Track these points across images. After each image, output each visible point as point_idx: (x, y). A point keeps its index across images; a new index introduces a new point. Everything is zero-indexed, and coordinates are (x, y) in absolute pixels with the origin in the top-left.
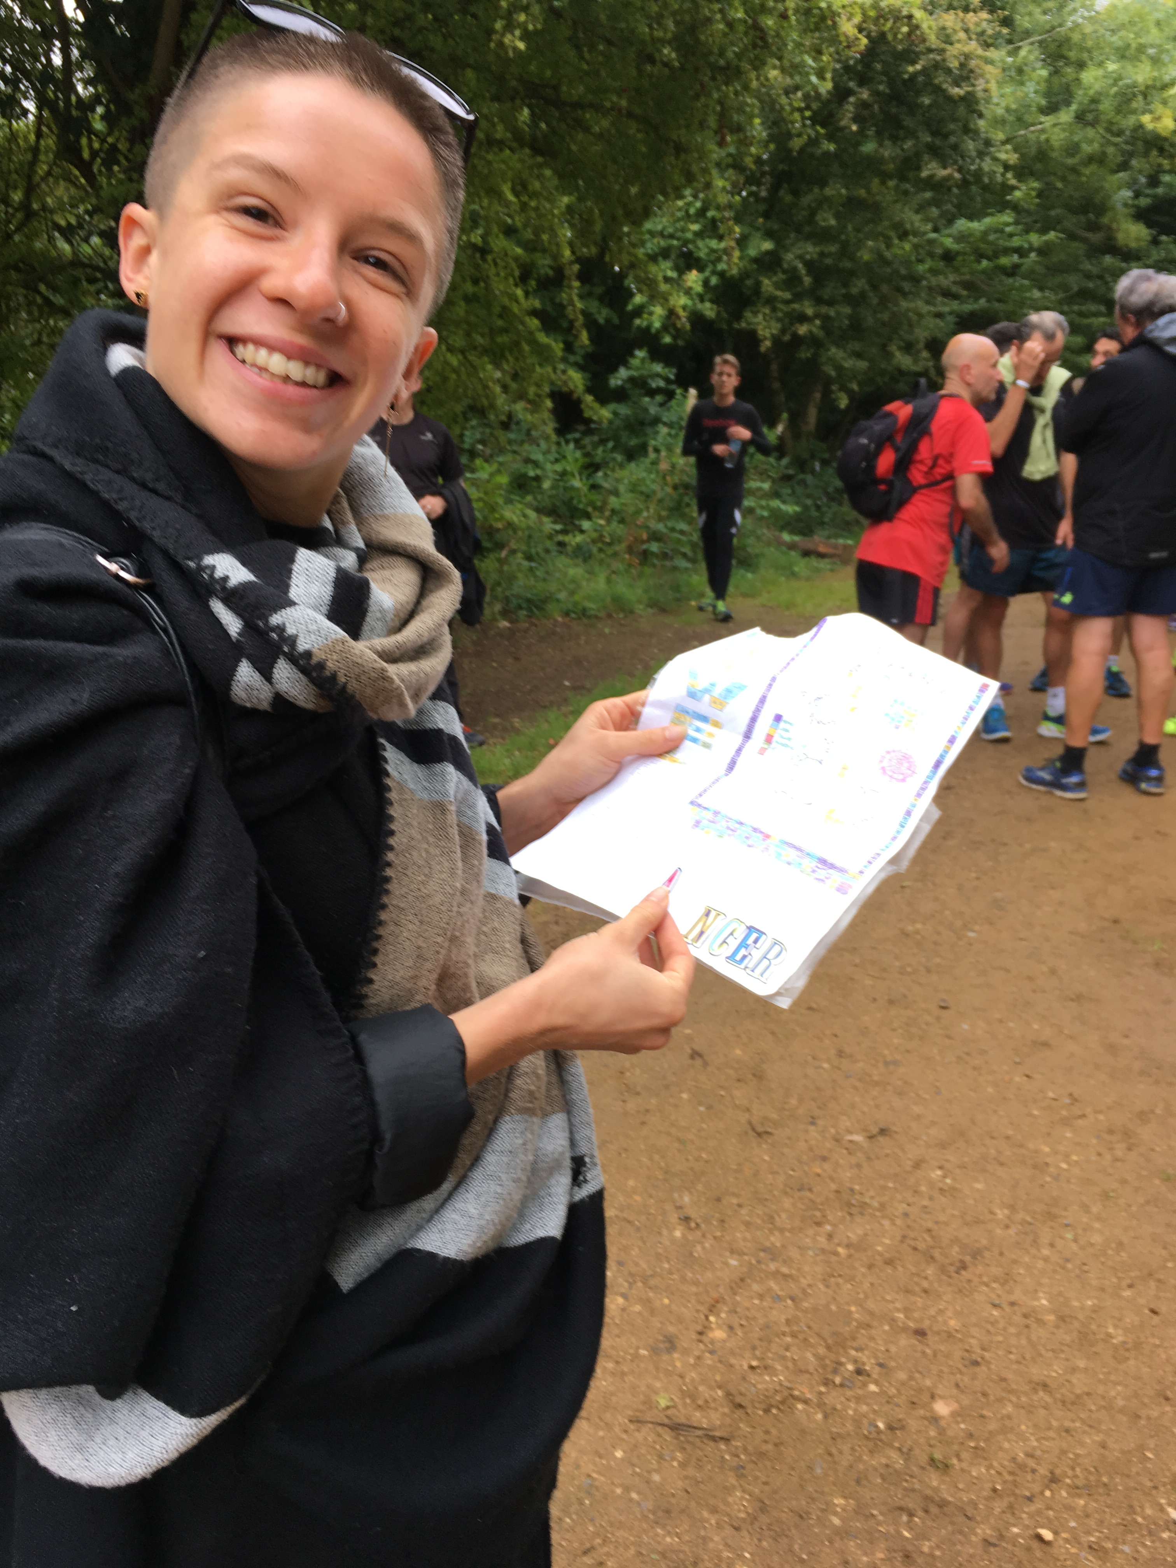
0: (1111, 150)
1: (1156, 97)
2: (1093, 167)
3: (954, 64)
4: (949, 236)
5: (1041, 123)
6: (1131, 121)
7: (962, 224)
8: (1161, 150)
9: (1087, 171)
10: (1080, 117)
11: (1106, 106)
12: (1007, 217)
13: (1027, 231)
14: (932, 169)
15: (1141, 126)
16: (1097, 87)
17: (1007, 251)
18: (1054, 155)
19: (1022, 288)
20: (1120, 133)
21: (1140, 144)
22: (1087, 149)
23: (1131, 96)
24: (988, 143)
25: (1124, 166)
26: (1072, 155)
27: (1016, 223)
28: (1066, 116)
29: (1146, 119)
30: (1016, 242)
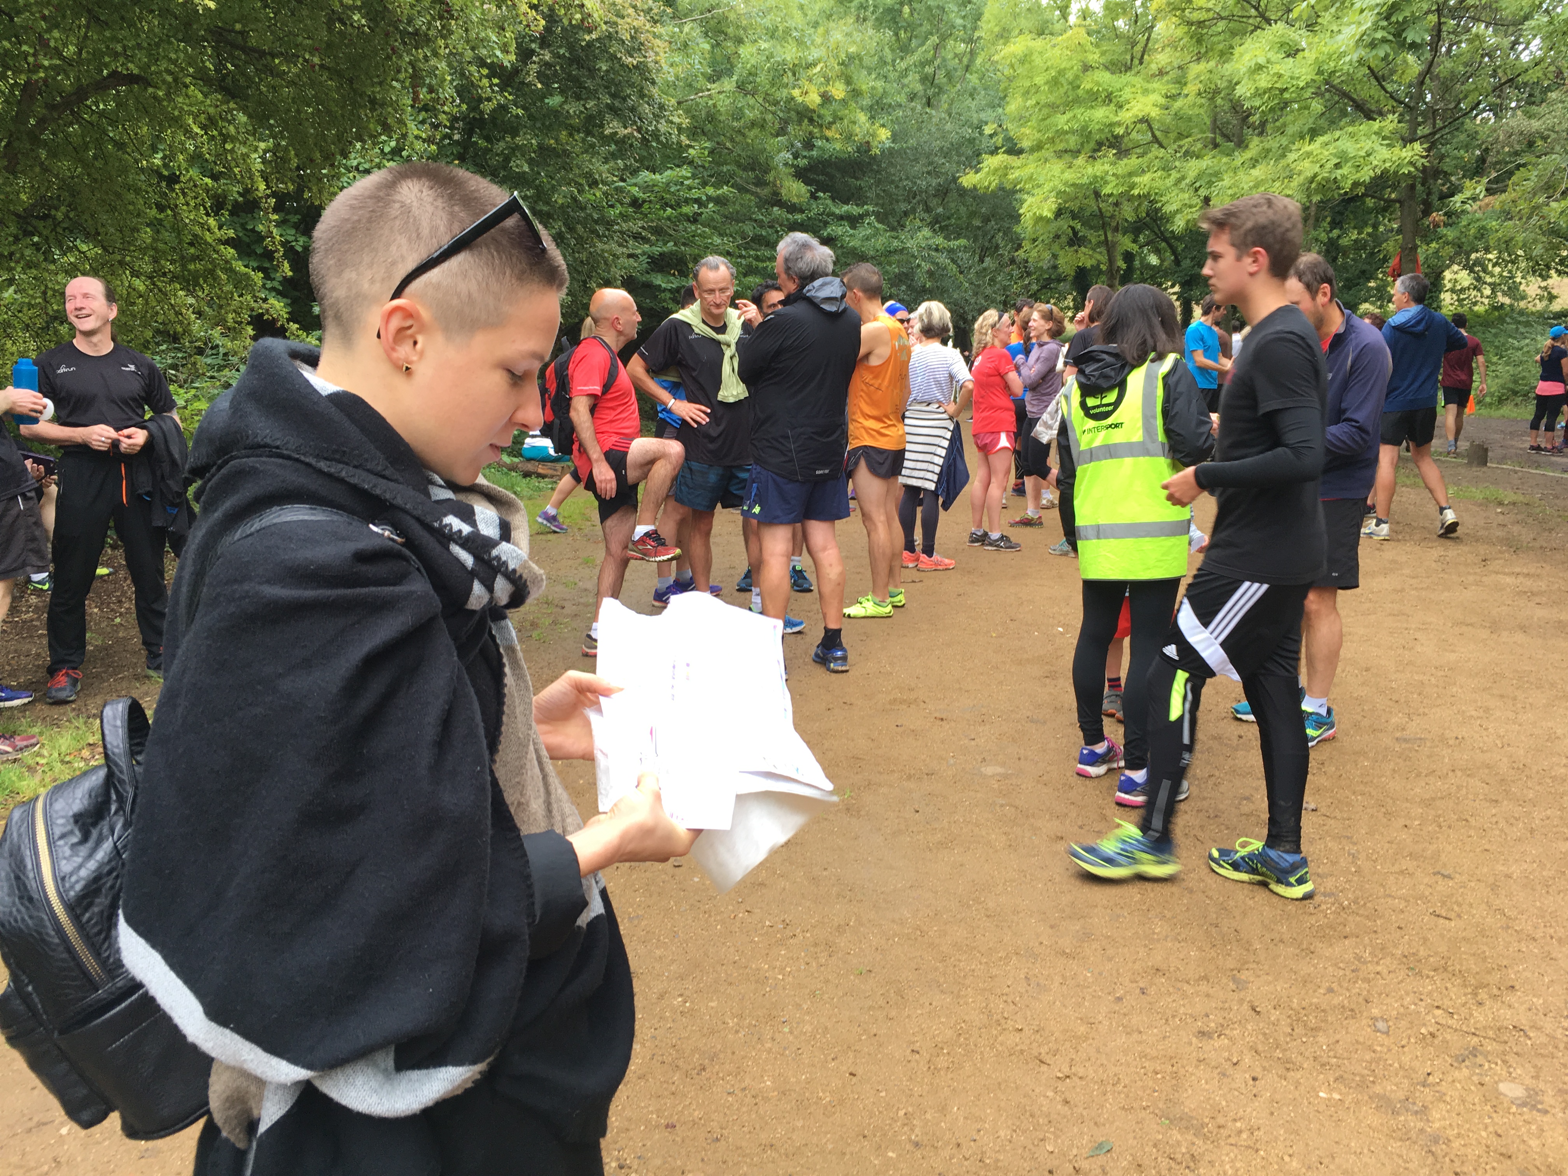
0: (769, 117)
1: (803, 74)
2: (756, 131)
3: (626, 36)
4: (635, 185)
5: (709, 90)
6: (784, 93)
7: (645, 176)
8: (811, 120)
9: (752, 134)
10: (741, 87)
11: (762, 79)
12: (685, 172)
13: (704, 184)
14: (613, 127)
15: (793, 99)
16: (753, 61)
17: (687, 201)
18: (722, 118)
19: (703, 236)
20: (776, 103)
21: (793, 114)
22: (749, 114)
23: (782, 72)
24: (662, 107)
25: (782, 132)
26: (738, 120)
27: (694, 176)
28: (729, 84)
29: (796, 93)
30: (695, 194)
